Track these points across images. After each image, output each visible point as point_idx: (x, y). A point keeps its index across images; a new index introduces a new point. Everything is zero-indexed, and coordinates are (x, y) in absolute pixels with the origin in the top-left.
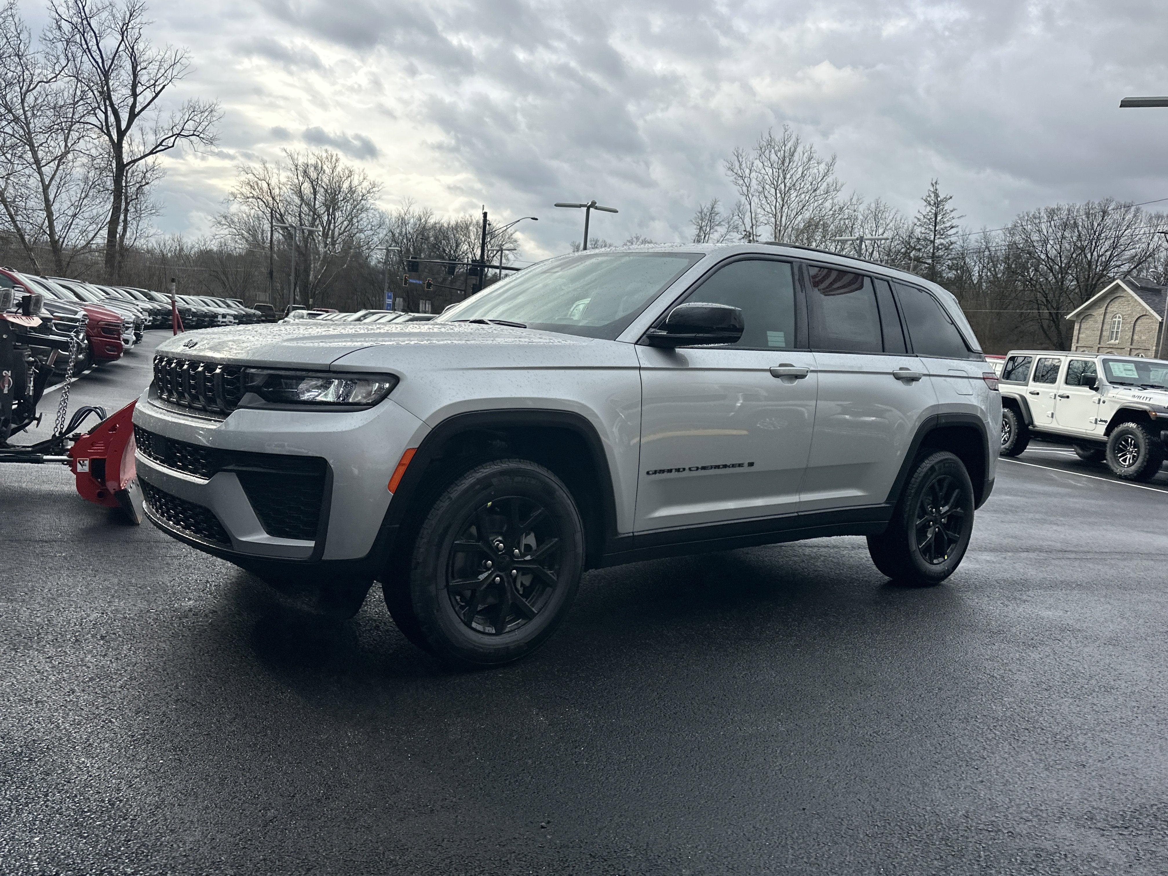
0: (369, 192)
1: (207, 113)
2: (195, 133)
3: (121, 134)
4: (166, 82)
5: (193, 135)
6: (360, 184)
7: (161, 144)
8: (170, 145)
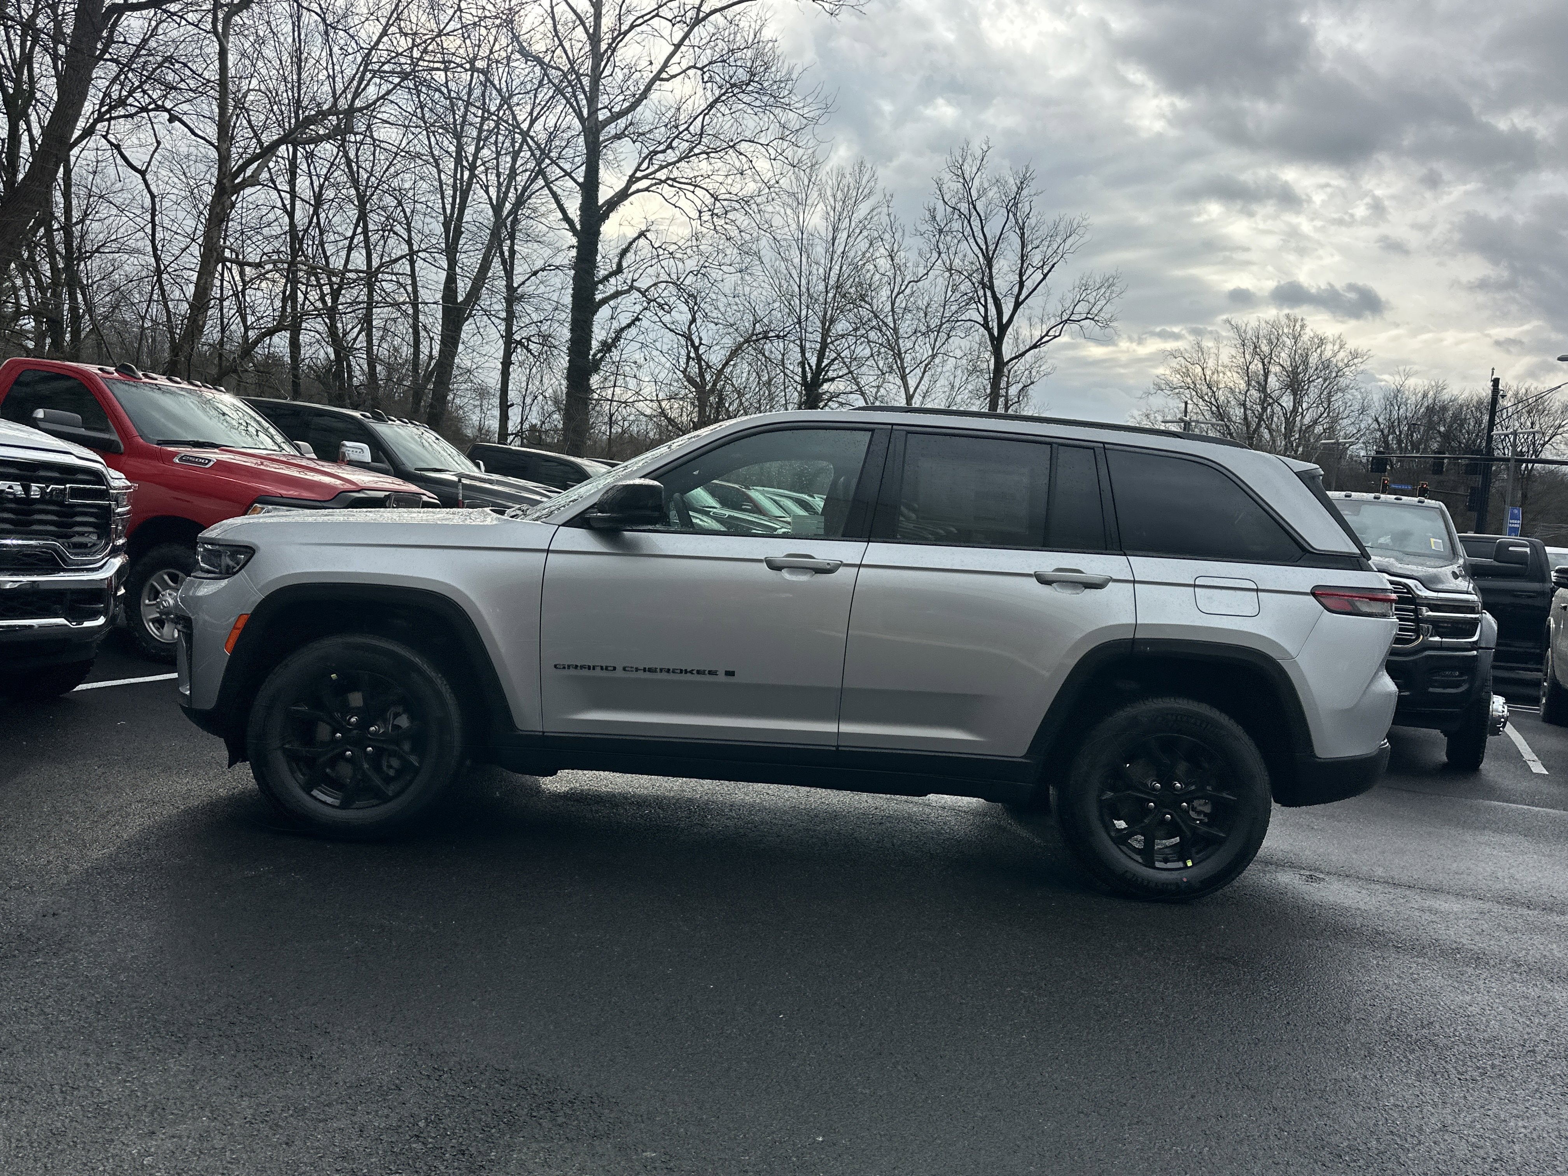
0: (1347, 365)
1: (1103, 290)
2: (1089, 316)
3: (1003, 328)
4: (1055, 260)
5: (1087, 318)
6: (1335, 355)
7: (1047, 335)
8: (1057, 334)
